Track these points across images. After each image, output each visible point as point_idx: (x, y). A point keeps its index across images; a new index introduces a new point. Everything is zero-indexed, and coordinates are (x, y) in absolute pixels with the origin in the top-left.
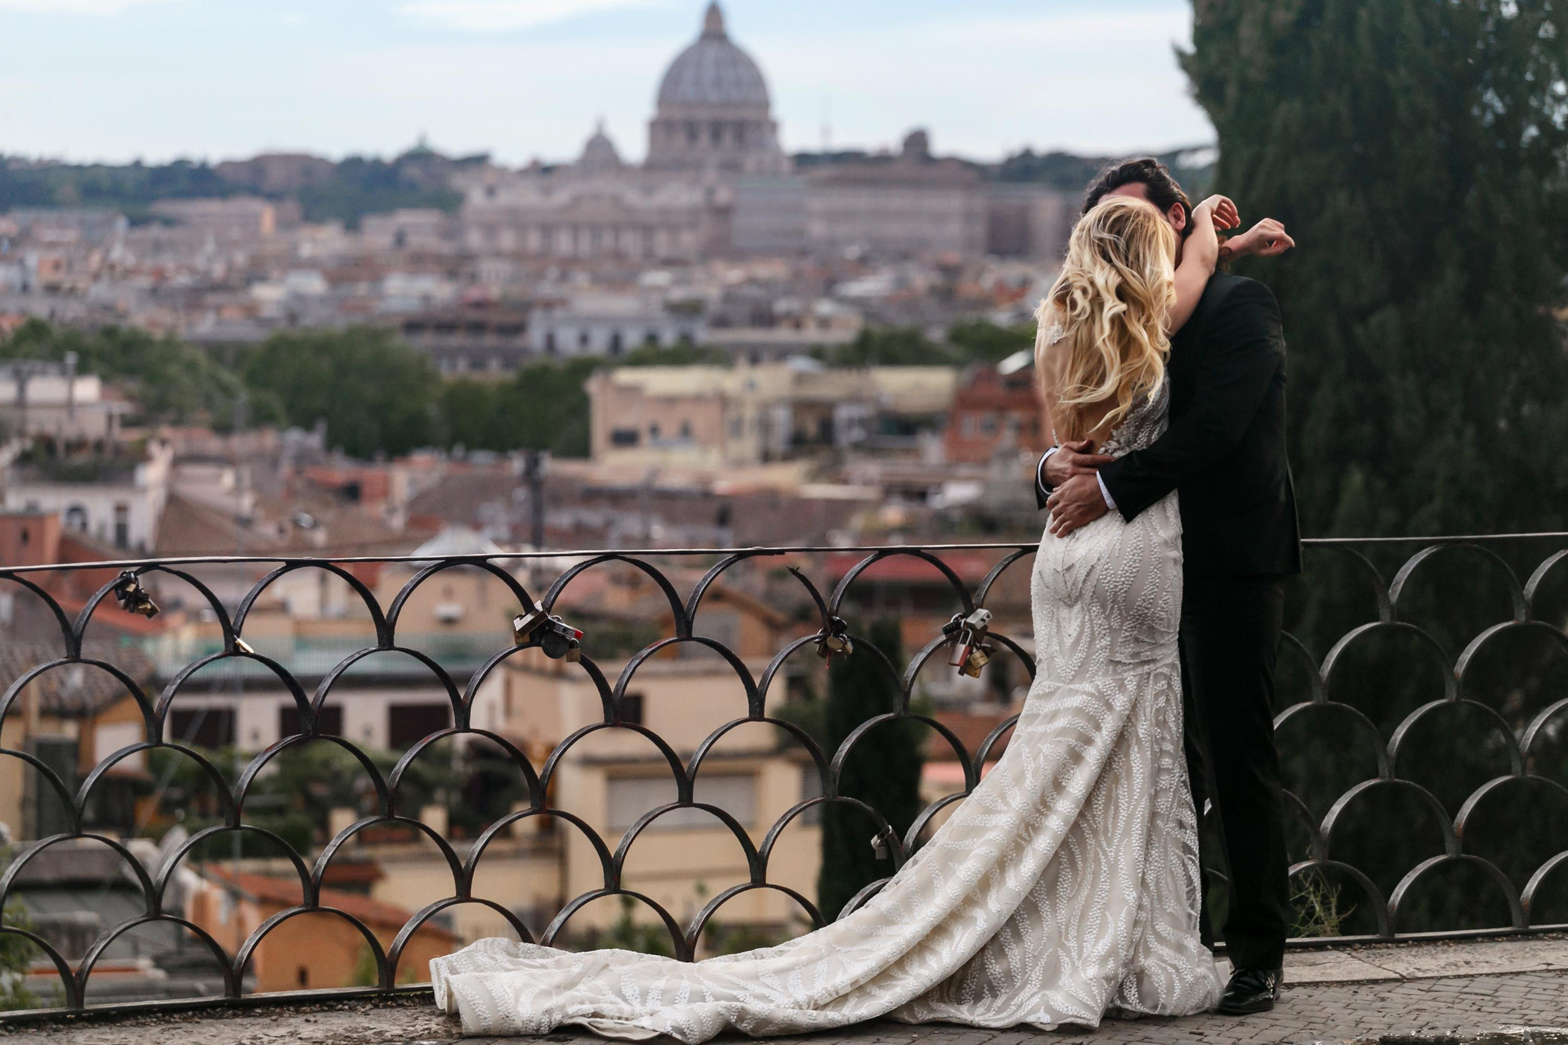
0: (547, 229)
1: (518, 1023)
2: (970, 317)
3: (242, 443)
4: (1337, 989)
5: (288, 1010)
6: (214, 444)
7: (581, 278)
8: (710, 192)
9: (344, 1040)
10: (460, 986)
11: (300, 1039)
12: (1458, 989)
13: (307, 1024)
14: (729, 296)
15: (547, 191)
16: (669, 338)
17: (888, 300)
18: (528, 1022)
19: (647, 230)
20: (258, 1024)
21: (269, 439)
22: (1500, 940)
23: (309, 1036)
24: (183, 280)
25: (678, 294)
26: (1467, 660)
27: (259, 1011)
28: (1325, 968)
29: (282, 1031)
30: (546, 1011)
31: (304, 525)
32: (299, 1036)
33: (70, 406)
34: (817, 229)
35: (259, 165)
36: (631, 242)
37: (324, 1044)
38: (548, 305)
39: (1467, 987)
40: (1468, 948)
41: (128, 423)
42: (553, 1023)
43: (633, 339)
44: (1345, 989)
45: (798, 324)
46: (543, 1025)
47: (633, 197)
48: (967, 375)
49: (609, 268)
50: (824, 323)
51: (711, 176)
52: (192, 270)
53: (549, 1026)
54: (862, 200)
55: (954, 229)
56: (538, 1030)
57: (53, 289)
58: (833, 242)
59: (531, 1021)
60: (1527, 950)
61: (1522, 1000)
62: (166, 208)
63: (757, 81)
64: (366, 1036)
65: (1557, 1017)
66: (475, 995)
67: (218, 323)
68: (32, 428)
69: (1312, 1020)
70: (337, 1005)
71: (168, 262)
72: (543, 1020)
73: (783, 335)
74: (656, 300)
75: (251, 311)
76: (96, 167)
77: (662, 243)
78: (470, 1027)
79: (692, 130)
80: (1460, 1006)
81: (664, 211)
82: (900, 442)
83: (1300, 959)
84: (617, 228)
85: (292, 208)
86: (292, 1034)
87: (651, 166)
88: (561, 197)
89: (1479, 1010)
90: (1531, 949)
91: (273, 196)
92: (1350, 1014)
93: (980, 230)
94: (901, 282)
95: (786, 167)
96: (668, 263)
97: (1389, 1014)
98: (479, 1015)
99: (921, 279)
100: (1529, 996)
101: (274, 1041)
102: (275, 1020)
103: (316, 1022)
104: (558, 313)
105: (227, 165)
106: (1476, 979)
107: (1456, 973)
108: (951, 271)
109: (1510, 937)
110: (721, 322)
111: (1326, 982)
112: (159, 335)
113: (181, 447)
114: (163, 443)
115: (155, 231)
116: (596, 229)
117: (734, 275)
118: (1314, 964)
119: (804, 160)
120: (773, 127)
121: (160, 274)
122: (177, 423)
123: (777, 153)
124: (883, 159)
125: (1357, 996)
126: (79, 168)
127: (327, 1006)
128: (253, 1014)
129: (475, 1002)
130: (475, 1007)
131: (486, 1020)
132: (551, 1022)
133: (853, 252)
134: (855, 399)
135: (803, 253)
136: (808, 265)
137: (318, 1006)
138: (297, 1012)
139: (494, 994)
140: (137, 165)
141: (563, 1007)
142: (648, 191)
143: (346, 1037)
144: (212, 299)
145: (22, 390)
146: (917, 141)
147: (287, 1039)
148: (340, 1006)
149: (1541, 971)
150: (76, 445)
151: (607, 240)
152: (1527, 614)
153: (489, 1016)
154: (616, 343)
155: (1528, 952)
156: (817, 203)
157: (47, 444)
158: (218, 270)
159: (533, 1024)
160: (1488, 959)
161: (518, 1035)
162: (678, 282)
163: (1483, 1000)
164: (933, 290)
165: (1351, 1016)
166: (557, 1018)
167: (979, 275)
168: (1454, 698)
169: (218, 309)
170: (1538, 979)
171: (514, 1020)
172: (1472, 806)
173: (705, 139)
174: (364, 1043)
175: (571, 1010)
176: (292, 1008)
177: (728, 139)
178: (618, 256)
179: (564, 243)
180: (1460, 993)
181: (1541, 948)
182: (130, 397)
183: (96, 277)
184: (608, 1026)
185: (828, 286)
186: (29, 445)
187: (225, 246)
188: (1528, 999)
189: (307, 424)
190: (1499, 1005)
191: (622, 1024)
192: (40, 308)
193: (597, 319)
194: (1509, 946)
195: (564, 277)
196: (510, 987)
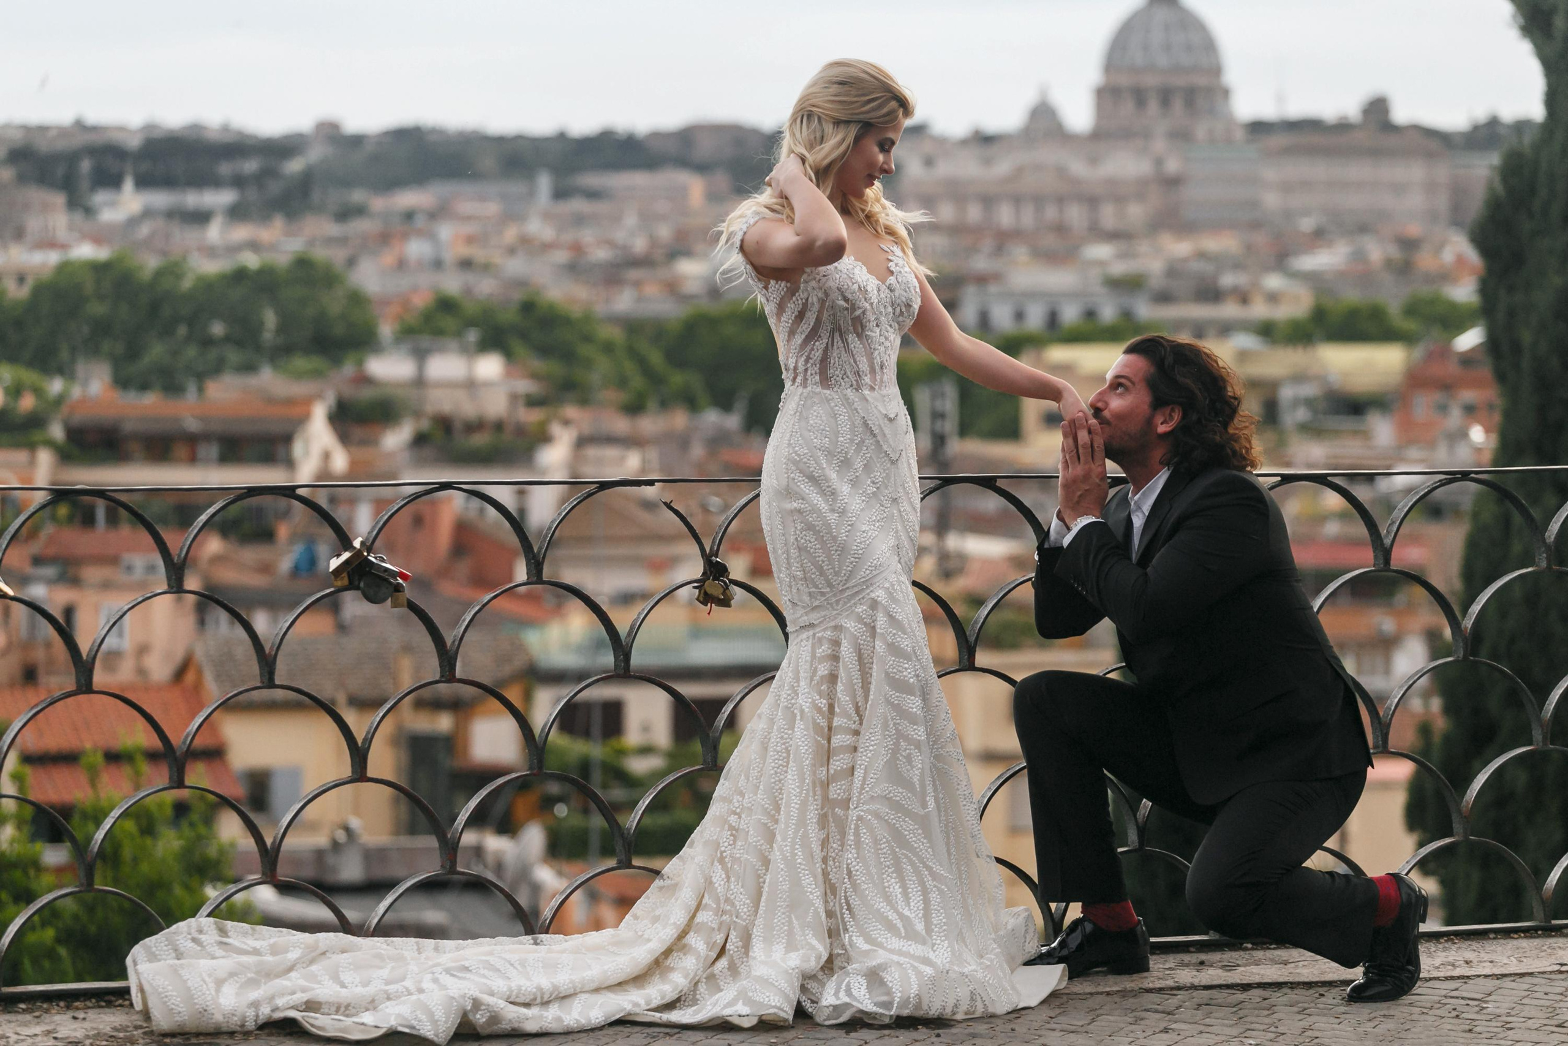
0: (988, 201)
1: (218, 1017)
2: (1425, 291)
3: (649, 424)
4: (1304, 992)
5: (58, 1005)
6: (621, 425)
7: (1020, 253)
8: (1159, 162)
9: (107, 1041)
10: (151, 975)
11: (55, 1038)
12: (1444, 992)
13: (73, 1021)
14: (1173, 271)
15: (987, 162)
16: (1108, 313)
17: (1341, 275)
18: (230, 1016)
19: (1092, 201)
20: (17, 1021)
21: (679, 419)
22: (1516, 936)
23: (66, 1036)
24: (601, 254)
25: (1119, 269)
26: (1477, 612)
27: (23, 1006)
28: (1297, 967)
29: (38, 1030)
30: (252, 1004)
31: (712, 509)
32: (55, 1035)
33: (471, 385)
34: (1272, 200)
35: (687, 136)
36: (1076, 215)
37: (80, 1045)
38: (982, 280)
39: (1457, 989)
40: (1475, 945)
41: (532, 402)
42: (261, 1017)
43: (1070, 314)
44: (1312, 991)
45: (1244, 299)
46: (248, 1019)
47: (1078, 168)
48: (1418, 352)
49: (1050, 241)
50: (1273, 298)
51: (1159, 145)
52: (611, 243)
53: (256, 1021)
54: (1318, 170)
55: (1415, 201)
56: (243, 1026)
57: (466, 264)
58: (1288, 215)
59: (233, 1015)
60: (1545, 948)
61: (1515, 1005)
62: (592, 180)
63: (1209, 46)
64: (134, 1036)
65: (1545, 1025)
66: (168, 985)
67: (639, 299)
68: (430, 408)
69: (1253, 1026)
70: (117, 1000)
71: (587, 236)
72: (248, 1014)
73: (1230, 310)
74: (1095, 274)
75: (672, 288)
76: (519, 139)
77: (1108, 216)
78: (162, 1023)
79: (1140, 96)
80: (1438, 1012)
81: (1111, 182)
82: (1347, 423)
83: (1271, 957)
84: (1061, 200)
85: (722, 180)
86: (49, 1032)
87: (1098, 135)
88: (1003, 167)
89: (1457, 1016)
90: (1549, 948)
91: (702, 168)
92: (1300, 1020)
93: (1442, 202)
94: (1359, 256)
95: (1239, 135)
96: (1113, 236)
97: (1347, 1021)
98: (172, 1009)
99: (1377, 252)
100: (1524, 1001)
101: (23, 1040)
102: (37, 1017)
103: (84, 1019)
104: (993, 289)
105: (656, 135)
106: (1471, 982)
107: (1449, 974)
108: (1409, 245)
109: (1528, 932)
110: (1164, 297)
111: (1291, 983)
112: (576, 312)
113: (587, 429)
114: (566, 423)
115: (578, 205)
116: (1039, 200)
117: (1180, 248)
118: (1286, 963)
119: (1258, 128)
120: (1226, 93)
121: (577, 248)
122: (584, 401)
123: (1230, 120)
124: (1342, 127)
125: (1323, 999)
126: (500, 141)
127: (105, 1001)
128: (16, 1009)
129: (166, 994)
130: (166, 999)
131: (181, 1015)
132: (257, 1016)
133: (1307, 224)
134: (1299, 378)
135: (1255, 225)
136: (1260, 239)
137: (94, 1001)
138: (68, 1007)
139: (189, 984)
140: (562, 137)
141: (272, 998)
142: (1094, 161)
143: (111, 1037)
144: (633, 274)
145: (421, 368)
146: (1377, 108)
147: (39, 1038)
148: (120, 1002)
149: (1551, 972)
150: (474, 426)
151: (1051, 213)
152: (1548, 559)
153: (184, 1009)
154: (1053, 320)
155: (1545, 951)
156: (1270, 173)
157: (445, 424)
158: (640, 245)
159: (236, 1019)
160: (1493, 957)
161: (217, 1033)
162: (1122, 256)
163: (1468, 1005)
164: (1389, 263)
165: (1301, 1023)
166: (265, 1011)
167: (1439, 248)
168: (1461, 655)
169: (637, 284)
170: (1543, 981)
171: (213, 1014)
172: (1483, 781)
173: (1153, 106)
174: (128, 1044)
175: (280, 1002)
176: (62, 1004)
177: (1178, 105)
178: (1061, 229)
179: (1005, 216)
180: (1445, 997)
181: (1562, 946)
182: (534, 376)
183: (511, 251)
184: (324, 1024)
185: (1280, 260)
186: (425, 425)
187: (647, 218)
188: (1523, 1004)
189: (725, 404)
190: (1485, 1011)
191: (340, 1020)
192: (452, 284)
193: (1032, 295)
194: (1524, 943)
195: (999, 250)
196: (210, 975)
